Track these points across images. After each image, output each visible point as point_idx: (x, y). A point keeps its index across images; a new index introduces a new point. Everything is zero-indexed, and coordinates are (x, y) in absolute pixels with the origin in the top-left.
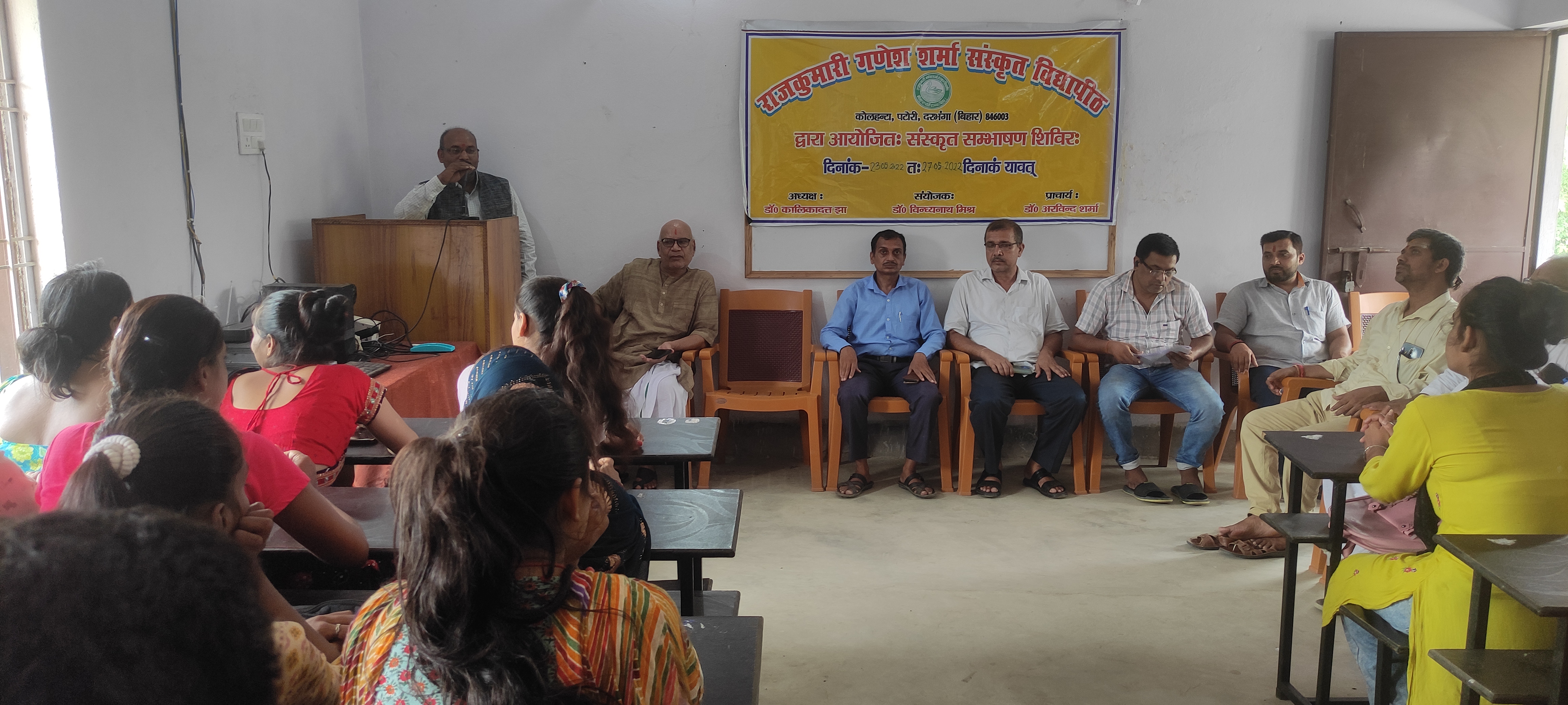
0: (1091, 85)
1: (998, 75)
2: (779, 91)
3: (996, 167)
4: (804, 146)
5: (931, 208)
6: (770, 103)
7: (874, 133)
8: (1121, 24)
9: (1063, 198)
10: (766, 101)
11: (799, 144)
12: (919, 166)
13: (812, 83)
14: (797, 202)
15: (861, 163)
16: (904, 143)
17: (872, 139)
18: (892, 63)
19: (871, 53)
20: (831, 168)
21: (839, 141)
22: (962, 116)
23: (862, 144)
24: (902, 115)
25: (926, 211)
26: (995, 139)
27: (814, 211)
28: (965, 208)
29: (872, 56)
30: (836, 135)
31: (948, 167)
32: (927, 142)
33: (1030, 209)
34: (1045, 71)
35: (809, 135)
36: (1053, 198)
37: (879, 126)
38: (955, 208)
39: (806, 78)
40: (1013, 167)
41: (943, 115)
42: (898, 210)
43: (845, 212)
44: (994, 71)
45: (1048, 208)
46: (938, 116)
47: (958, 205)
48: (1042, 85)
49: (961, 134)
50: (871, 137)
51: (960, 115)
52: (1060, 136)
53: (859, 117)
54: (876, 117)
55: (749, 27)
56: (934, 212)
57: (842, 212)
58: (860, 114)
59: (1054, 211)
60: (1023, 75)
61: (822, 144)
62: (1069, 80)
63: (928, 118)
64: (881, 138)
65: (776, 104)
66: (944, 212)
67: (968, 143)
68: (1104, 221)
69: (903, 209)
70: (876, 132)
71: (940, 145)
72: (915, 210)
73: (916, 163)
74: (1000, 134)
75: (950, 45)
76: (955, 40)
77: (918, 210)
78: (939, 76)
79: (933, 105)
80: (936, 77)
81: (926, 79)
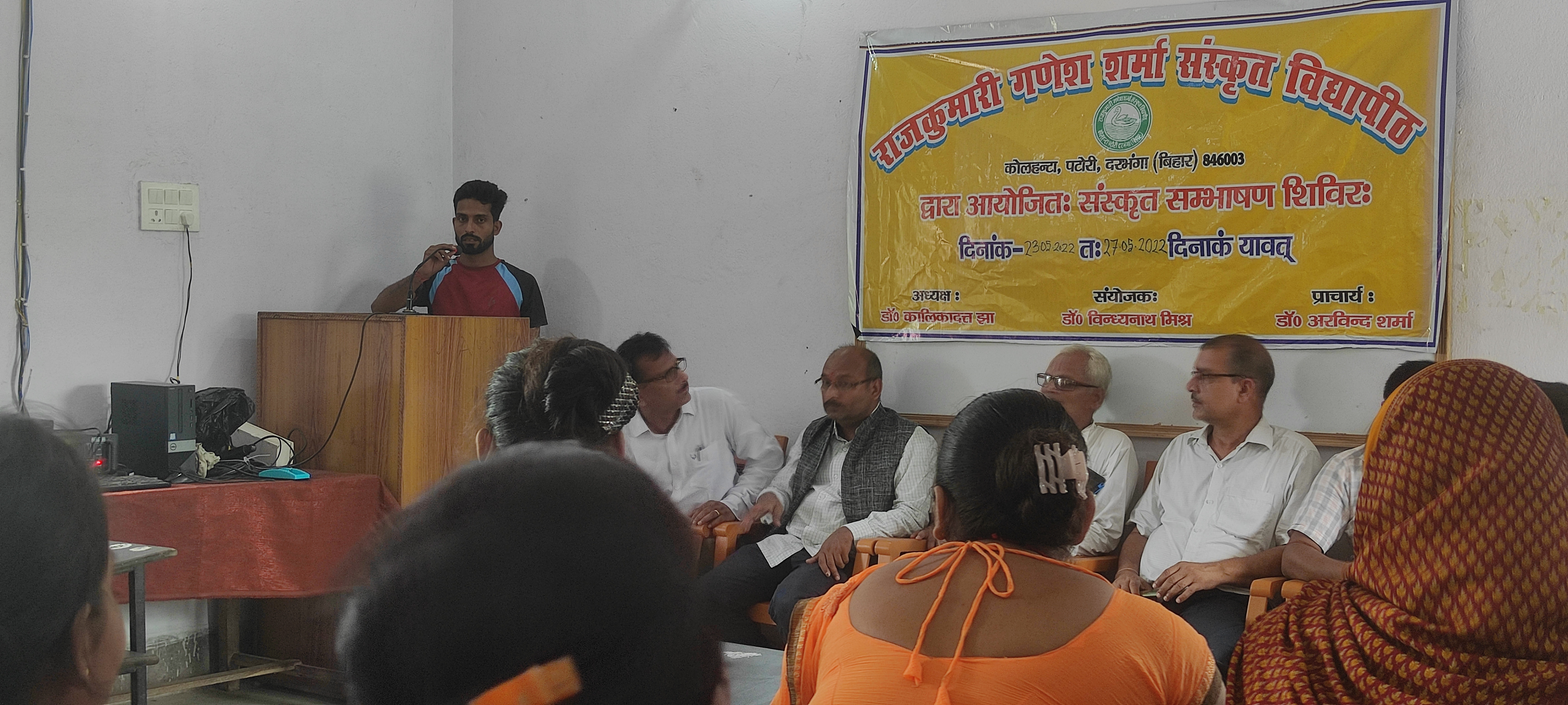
0: (1390, 96)
1: (1226, 89)
2: (902, 134)
3: (1226, 246)
4: (932, 217)
5: (1122, 316)
6: (890, 152)
7: (1031, 194)
9: (1347, 301)
10: (884, 150)
11: (926, 215)
12: (1098, 245)
13: (948, 119)
15: (1011, 243)
16: (1077, 209)
17: (1027, 204)
18: (1063, 80)
19: (1032, 68)
20: (970, 252)
21: (980, 207)
22: (1165, 160)
23: (1014, 213)
24: (1073, 162)
25: (1113, 322)
26: (1221, 197)
27: (947, 319)
28: (1175, 317)
29: (1033, 72)
30: (976, 199)
31: (1143, 248)
32: (1111, 206)
33: (1287, 320)
34: (1307, 78)
35: (938, 199)
36: (1328, 300)
37: (1041, 183)
38: (1158, 317)
39: (941, 113)
40: (1255, 246)
41: (1136, 161)
42: (1071, 319)
43: (992, 322)
44: (1220, 83)
45: (1319, 319)
46: (1129, 162)
47: (1163, 312)
48: (1302, 100)
49: (1163, 191)
50: (1026, 200)
51: (1163, 159)
52: (1337, 190)
53: (1010, 170)
54: (1034, 168)
55: (871, 42)
56: (1127, 324)
57: (988, 322)
58: (1011, 164)
59: (1330, 324)
60: (1266, 86)
61: (957, 214)
62: (1351, 89)
63: (1113, 166)
64: (1042, 200)
65: (897, 153)
66: (1143, 324)
67: (1175, 206)
68: (1423, 344)
69: (1077, 319)
70: (1034, 193)
71: (1129, 211)
72: (1097, 320)
73: (1094, 241)
74: (1229, 190)
75: (1153, 44)
76: (1161, 35)
77: (1101, 319)
78: (1133, 96)
79: (1122, 145)
80: (1129, 99)
81: (1113, 102)
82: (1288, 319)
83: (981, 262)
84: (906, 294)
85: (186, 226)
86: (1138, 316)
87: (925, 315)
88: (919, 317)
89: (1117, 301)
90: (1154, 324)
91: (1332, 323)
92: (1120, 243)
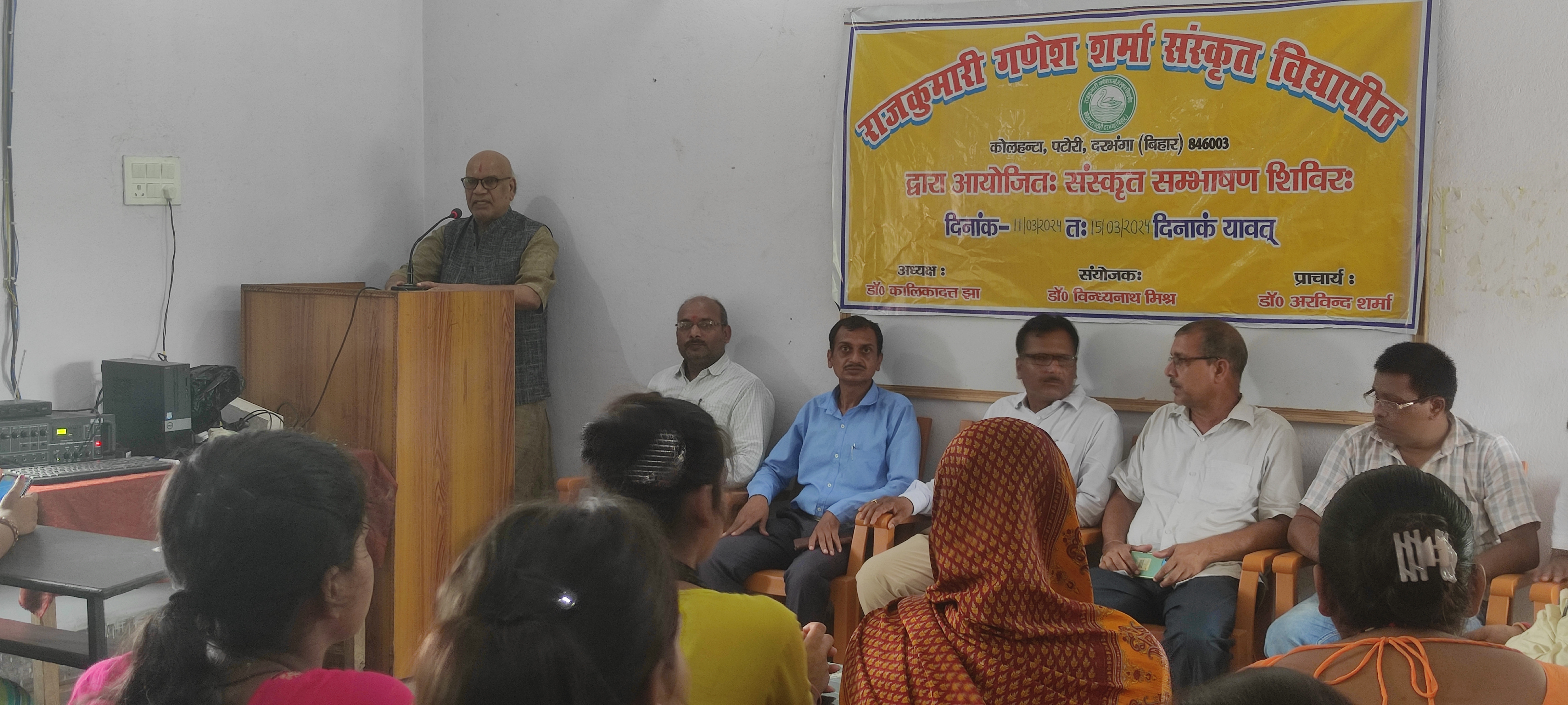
0: (1373, 86)
1: (1211, 74)
2: (888, 111)
3: (1210, 229)
4: (918, 194)
5: (1106, 294)
6: (875, 129)
7: (1016, 173)
9: (1328, 283)
10: (869, 127)
11: (912, 191)
12: (1084, 225)
13: (933, 97)
14: (910, 278)
15: (998, 221)
16: (1063, 188)
17: (1013, 183)
18: (1048, 62)
19: (1018, 48)
20: (956, 228)
21: (965, 185)
22: (1150, 143)
23: (1000, 191)
24: (1059, 143)
25: (1098, 299)
26: (1206, 181)
27: (933, 294)
28: (1160, 295)
29: (1019, 53)
30: (962, 177)
31: (1129, 228)
32: (1097, 186)
33: (1269, 301)
34: (1291, 66)
35: (924, 175)
36: (1310, 282)
37: (1024, 162)
38: (1143, 296)
39: (925, 90)
40: (1238, 228)
41: (1121, 143)
42: (1056, 296)
43: (978, 297)
44: (1205, 68)
45: (1301, 299)
46: (1114, 143)
47: (1147, 291)
48: (1286, 87)
49: (1149, 172)
50: (1012, 178)
51: (1149, 142)
52: (1319, 176)
53: (996, 149)
54: (1020, 148)
55: (855, 18)
56: (1112, 301)
57: (974, 297)
58: (996, 143)
59: (1311, 304)
60: (1251, 72)
61: (942, 191)
62: (1335, 78)
63: (1098, 147)
64: (1027, 180)
65: (883, 130)
66: (1127, 302)
67: (1161, 188)
68: (1402, 326)
69: (1063, 295)
70: (1020, 172)
71: (1115, 192)
72: (1082, 297)
73: (1080, 221)
74: (1214, 173)
75: (1139, 29)
76: (1146, 19)
77: (1086, 296)
78: (1119, 79)
79: (1107, 127)
80: (1114, 82)
81: (1098, 84)
82: (1271, 300)
83: (967, 239)
84: (891, 268)
85: (169, 200)
86: (1123, 294)
87: (910, 289)
88: (905, 292)
89: (1102, 279)
90: (1139, 302)
91: (1313, 304)
92: (1106, 222)
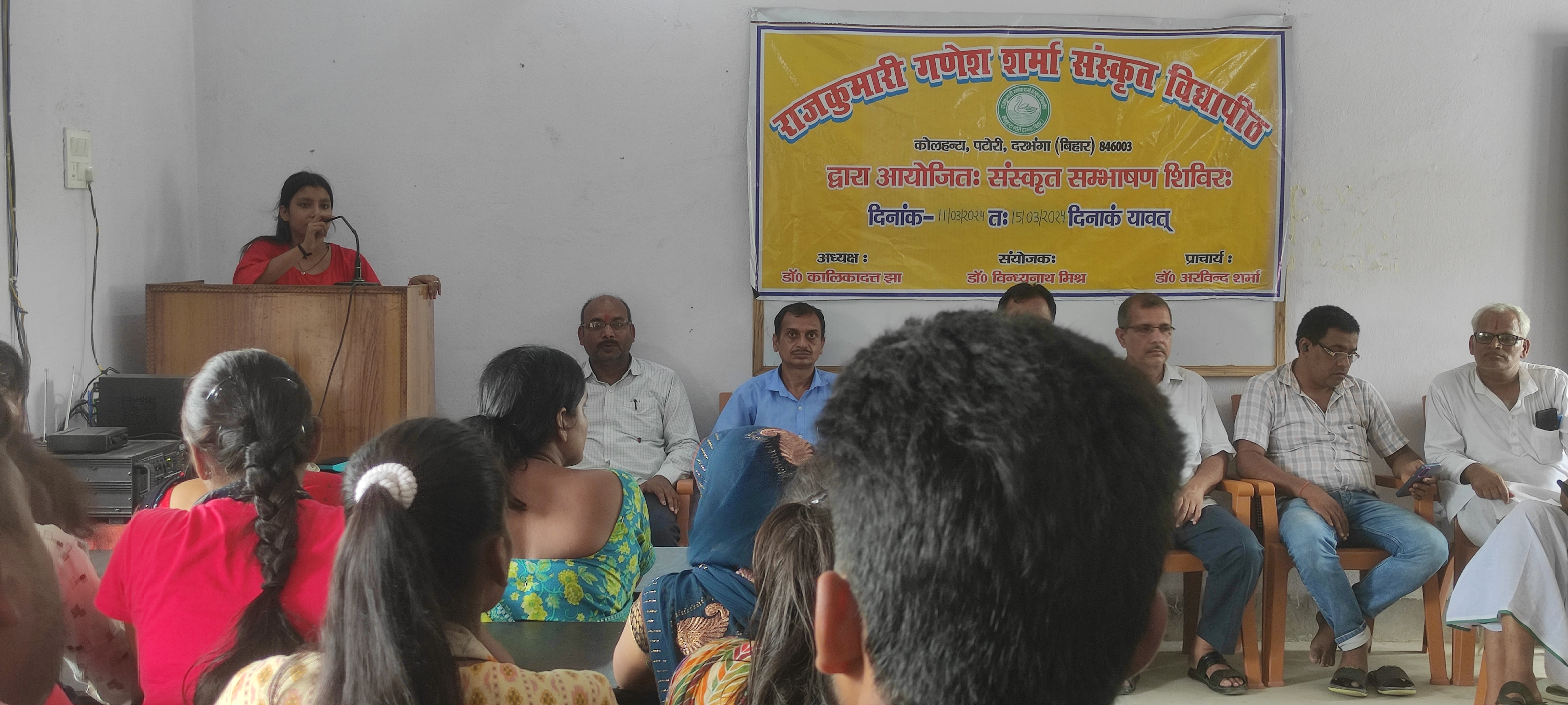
0: (1244, 104)
1: (1117, 88)
2: (805, 107)
3: (1116, 218)
4: (841, 186)
6: (792, 124)
7: (941, 168)
8: (1285, 20)
9: (1210, 262)
10: (785, 122)
11: (834, 184)
12: (1005, 215)
13: (852, 96)
14: (830, 265)
15: (923, 211)
16: (986, 183)
17: (938, 177)
18: (966, 70)
19: (936, 56)
21: (890, 179)
22: (1067, 145)
23: (925, 184)
24: (980, 142)
26: (1113, 177)
28: (1072, 275)
29: (937, 61)
30: (887, 172)
32: (1018, 181)
33: (1164, 278)
34: (1181, 85)
35: (847, 170)
36: (1197, 262)
37: (951, 159)
38: (1057, 276)
39: (844, 90)
40: (1140, 217)
41: (1039, 144)
43: (899, 281)
44: (1111, 83)
45: (1188, 276)
46: (1032, 144)
47: (1061, 272)
48: (1178, 102)
49: (1065, 170)
50: (936, 173)
51: (1064, 144)
52: (1205, 175)
53: (920, 146)
54: (944, 146)
55: (761, 18)
57: (895, 281)
58: (921, 141)
59: (1197, 280)
60: (1151, 88)
61: (866, 184)
62: (1215, 96)
63: (1018, 147)
64: (952, 175)
65: (800, 125)
67: (1076, 184)
68: (1269, 295)
70: (944, 167)
71: (1035, 186)
72: (1001, 279)
73: (1002, 212)
74: (1120, 172)
75: (1047, 45)
76: (1054, 38)
77: (1004, 278)
78: (1033, 88)
79: (1025, 130)
80: (1028, 91)
81: (1013, 92)
82: (1166, 277)
83: (890, 228)
85: (89, 183)
86: (1039, 275)
87: (830, 276)
89: (1019, 263)
91: (1199, 279)
92: (1026, 213)
